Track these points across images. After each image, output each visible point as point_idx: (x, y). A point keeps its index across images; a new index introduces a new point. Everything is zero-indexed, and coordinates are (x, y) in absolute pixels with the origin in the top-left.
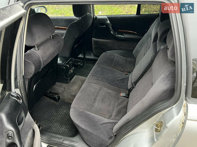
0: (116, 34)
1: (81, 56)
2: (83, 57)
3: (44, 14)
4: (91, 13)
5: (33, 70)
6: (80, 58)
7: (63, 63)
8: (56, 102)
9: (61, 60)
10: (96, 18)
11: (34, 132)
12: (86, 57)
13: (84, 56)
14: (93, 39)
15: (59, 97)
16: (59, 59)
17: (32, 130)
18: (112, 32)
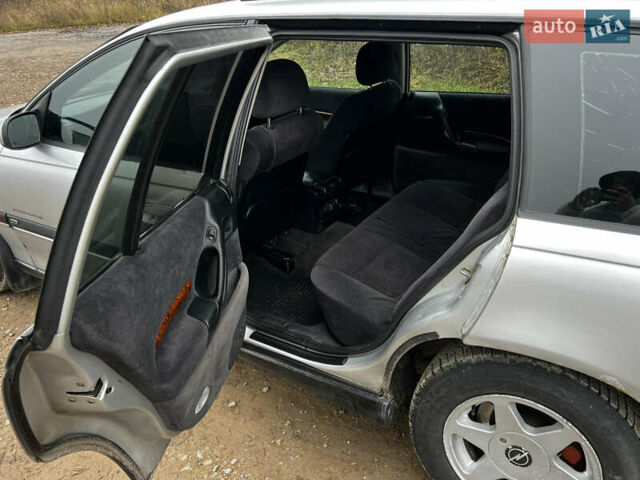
0: (456, 140)
1: (362, 189)
2: (365, 191)
3: (298, 65)
4: (400, 83)
5: (257, 164)
6: (360, 194)
7: (314, 182)
8: (283, 274)
9: (310, 176)
10: (412, 94)
11: (239, 273)
12: (375, 193)
13: (370, 189)
14: (399, 147)
15: (292, 265)
16: (306, 175)
17: (235, 269)
18: (446, 133)
